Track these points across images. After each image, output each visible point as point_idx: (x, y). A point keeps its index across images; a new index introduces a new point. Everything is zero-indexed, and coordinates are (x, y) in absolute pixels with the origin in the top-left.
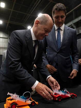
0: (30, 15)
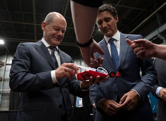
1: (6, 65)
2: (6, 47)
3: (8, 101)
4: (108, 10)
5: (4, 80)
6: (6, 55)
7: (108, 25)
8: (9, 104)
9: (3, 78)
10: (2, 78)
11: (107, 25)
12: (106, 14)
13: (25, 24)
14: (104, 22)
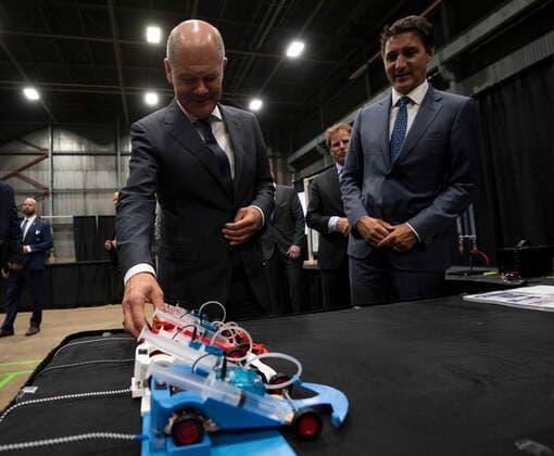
0: (254, 54)
1: (54, 154)
2: (45, 107)
3: (72, 243)
4: (416, 28)
5: (53, 193)
6: (50, 129)
7: (408, 64)
8: (74, 250)
9: (50, 189)
10: (47, 189)
11: (405, 64)
12: (408, 40)
13: (91, 42)
14: (400, 57)
